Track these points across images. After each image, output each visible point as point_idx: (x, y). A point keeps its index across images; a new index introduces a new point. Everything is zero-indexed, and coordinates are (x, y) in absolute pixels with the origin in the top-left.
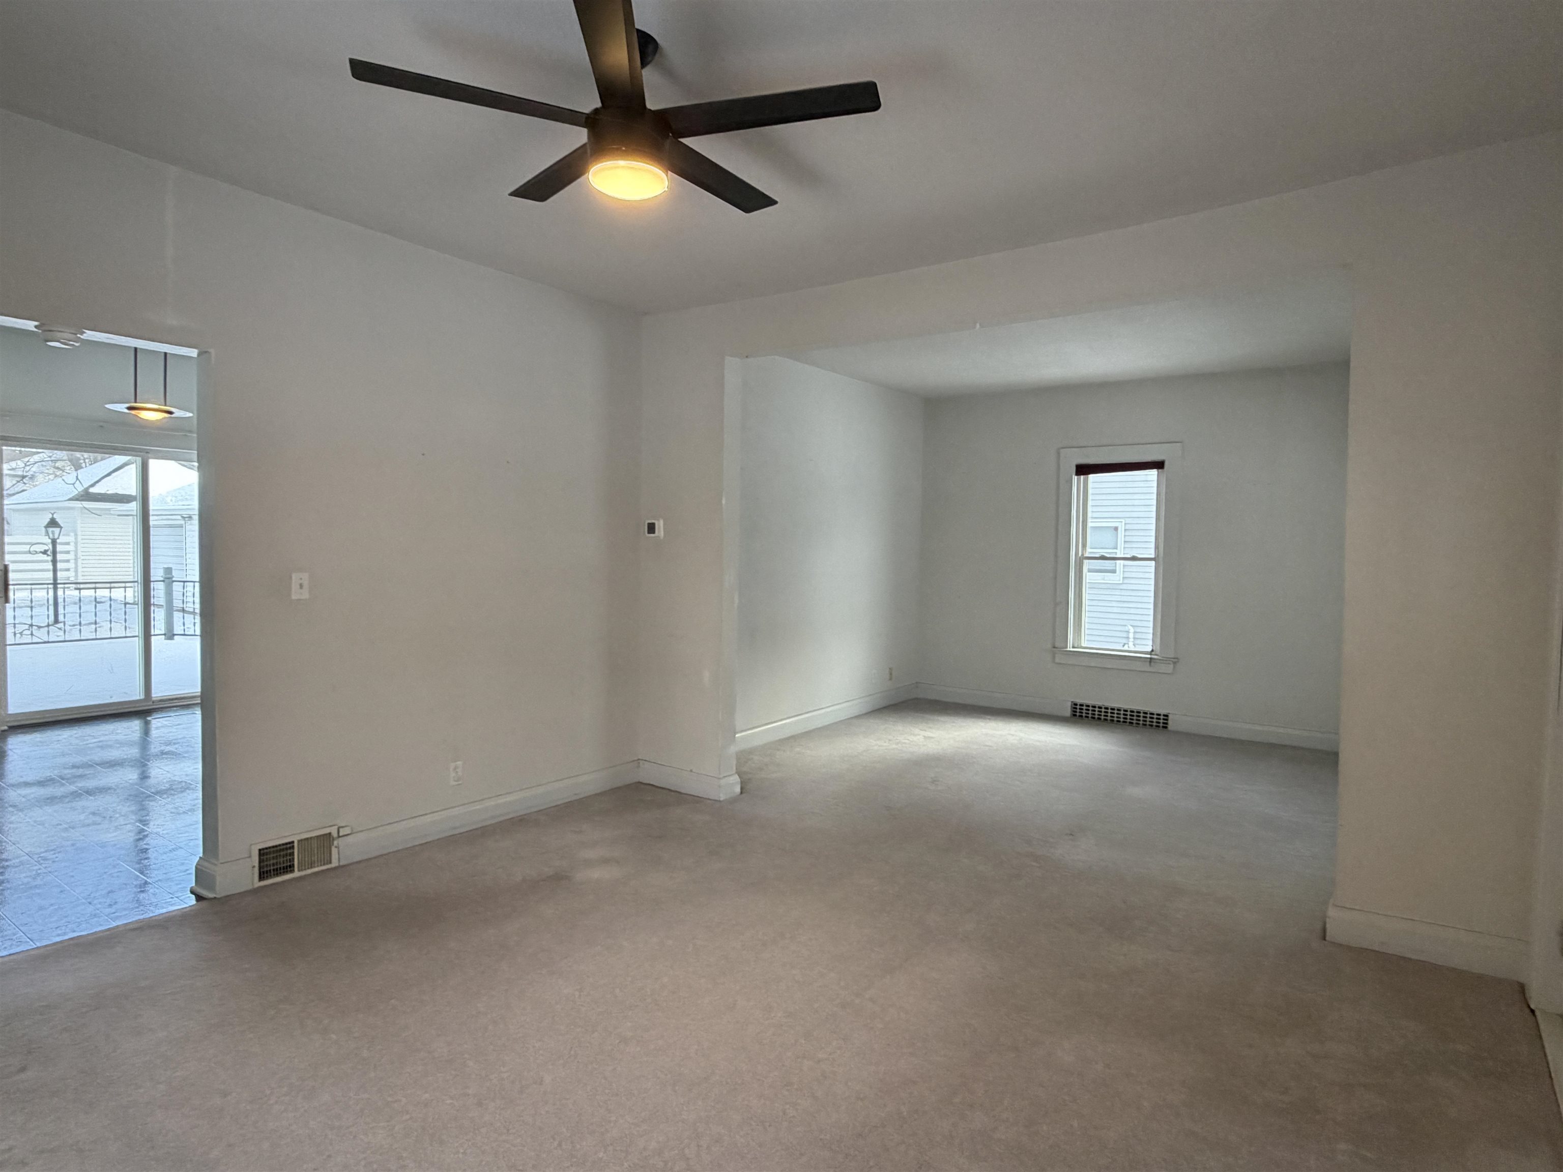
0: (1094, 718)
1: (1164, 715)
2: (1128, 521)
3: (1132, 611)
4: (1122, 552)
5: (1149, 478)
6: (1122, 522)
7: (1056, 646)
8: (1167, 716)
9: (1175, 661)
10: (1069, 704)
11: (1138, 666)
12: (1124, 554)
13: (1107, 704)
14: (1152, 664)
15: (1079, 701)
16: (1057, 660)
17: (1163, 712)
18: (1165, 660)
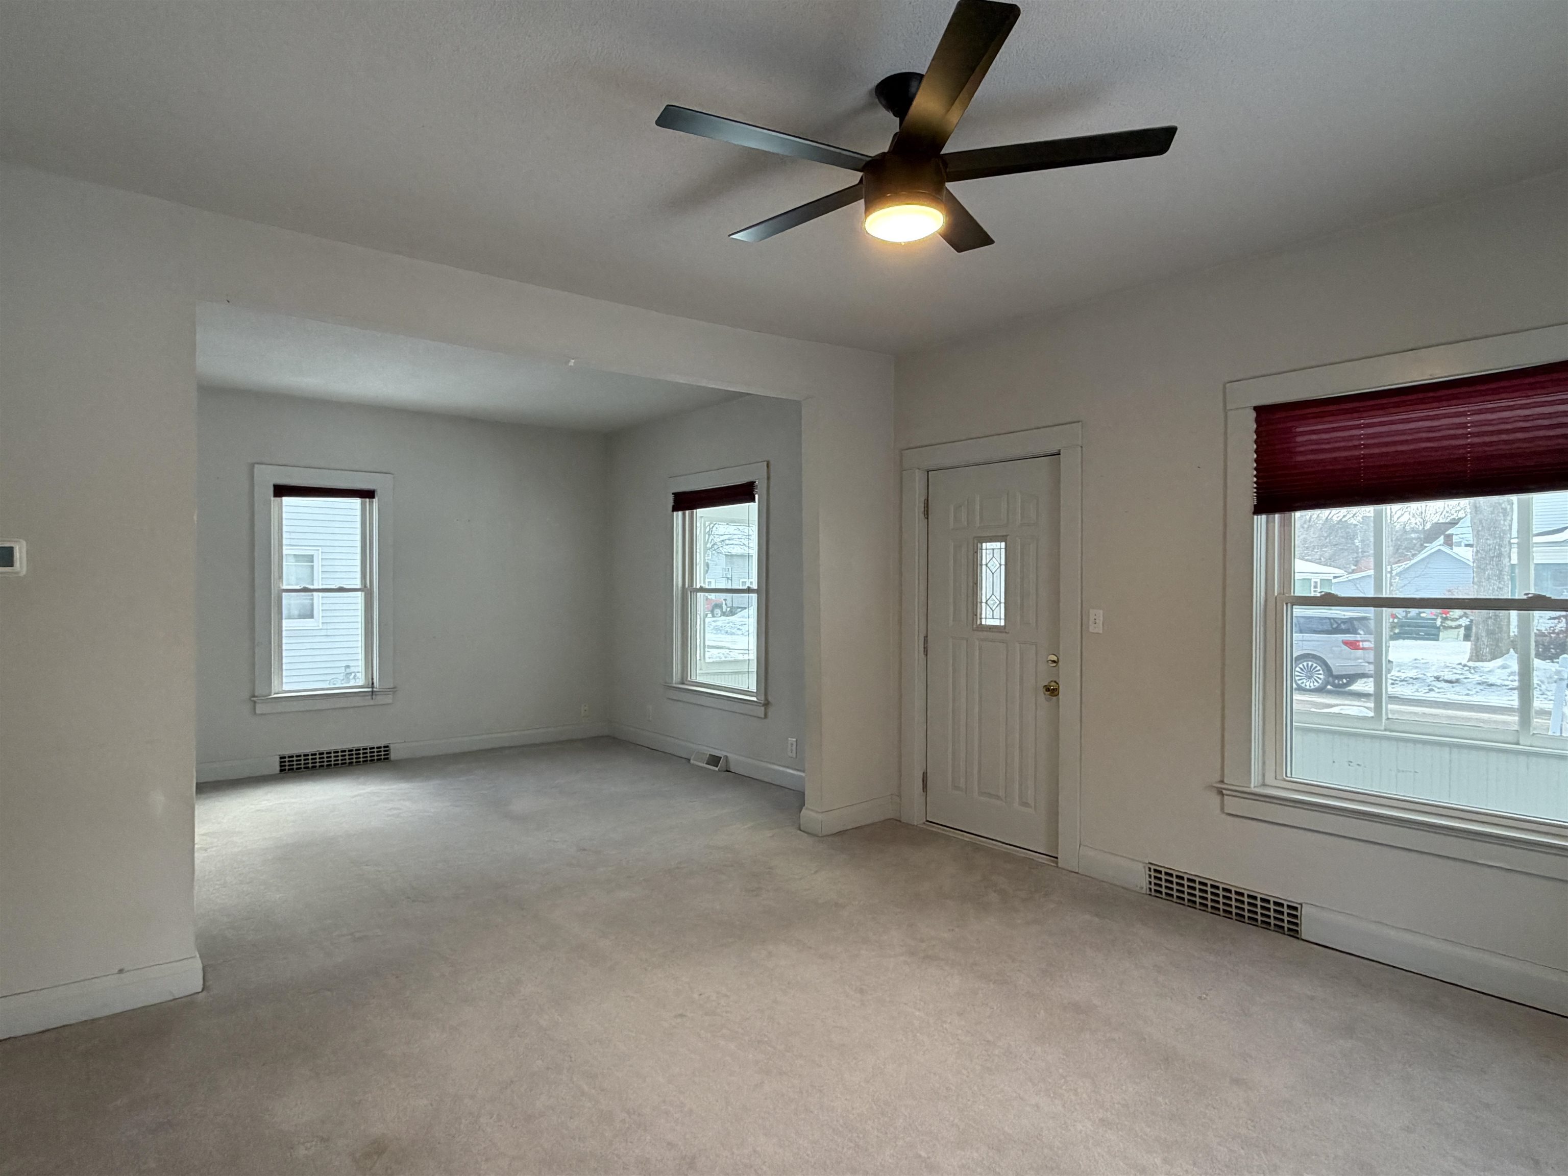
0: (307, 768)
1: (384, 747)
2: (326, 549)
3: (337, 645)
4: (320, 583)
5: (353, 506)
6: (319, 550)
7: (256, 694)
8: (387, 747)
9: (394, 690)
10: (278, 759)
11: (357, 701)
12: (322, 584)
13: (322, 749)
14: (374, 697)
15: (287, 753)
16: (258, 712)
17: (382, 743)
18: (384, 692)
